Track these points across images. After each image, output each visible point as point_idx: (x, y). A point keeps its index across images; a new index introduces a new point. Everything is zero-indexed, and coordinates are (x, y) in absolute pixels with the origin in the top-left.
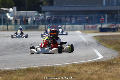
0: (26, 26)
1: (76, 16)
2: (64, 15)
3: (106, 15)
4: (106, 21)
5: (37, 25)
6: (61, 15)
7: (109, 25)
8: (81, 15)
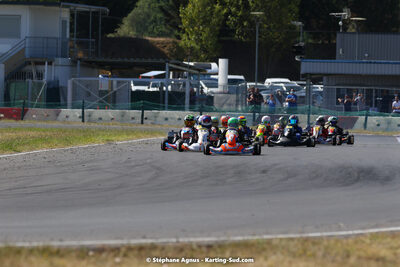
0: (254, 116)
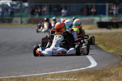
1: (65, 5)
2: (48, 4)
3: (107, 5)
4: (107, 13)
5: (11, 18)
6: (43, 4)
7: (111, 18)
8: (72, 4)
